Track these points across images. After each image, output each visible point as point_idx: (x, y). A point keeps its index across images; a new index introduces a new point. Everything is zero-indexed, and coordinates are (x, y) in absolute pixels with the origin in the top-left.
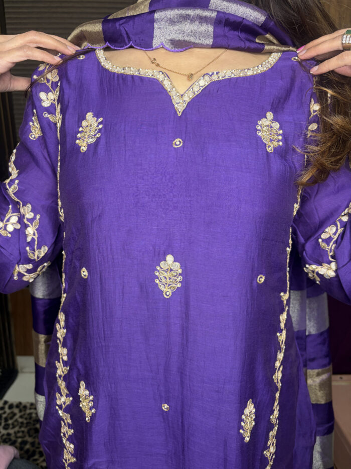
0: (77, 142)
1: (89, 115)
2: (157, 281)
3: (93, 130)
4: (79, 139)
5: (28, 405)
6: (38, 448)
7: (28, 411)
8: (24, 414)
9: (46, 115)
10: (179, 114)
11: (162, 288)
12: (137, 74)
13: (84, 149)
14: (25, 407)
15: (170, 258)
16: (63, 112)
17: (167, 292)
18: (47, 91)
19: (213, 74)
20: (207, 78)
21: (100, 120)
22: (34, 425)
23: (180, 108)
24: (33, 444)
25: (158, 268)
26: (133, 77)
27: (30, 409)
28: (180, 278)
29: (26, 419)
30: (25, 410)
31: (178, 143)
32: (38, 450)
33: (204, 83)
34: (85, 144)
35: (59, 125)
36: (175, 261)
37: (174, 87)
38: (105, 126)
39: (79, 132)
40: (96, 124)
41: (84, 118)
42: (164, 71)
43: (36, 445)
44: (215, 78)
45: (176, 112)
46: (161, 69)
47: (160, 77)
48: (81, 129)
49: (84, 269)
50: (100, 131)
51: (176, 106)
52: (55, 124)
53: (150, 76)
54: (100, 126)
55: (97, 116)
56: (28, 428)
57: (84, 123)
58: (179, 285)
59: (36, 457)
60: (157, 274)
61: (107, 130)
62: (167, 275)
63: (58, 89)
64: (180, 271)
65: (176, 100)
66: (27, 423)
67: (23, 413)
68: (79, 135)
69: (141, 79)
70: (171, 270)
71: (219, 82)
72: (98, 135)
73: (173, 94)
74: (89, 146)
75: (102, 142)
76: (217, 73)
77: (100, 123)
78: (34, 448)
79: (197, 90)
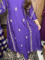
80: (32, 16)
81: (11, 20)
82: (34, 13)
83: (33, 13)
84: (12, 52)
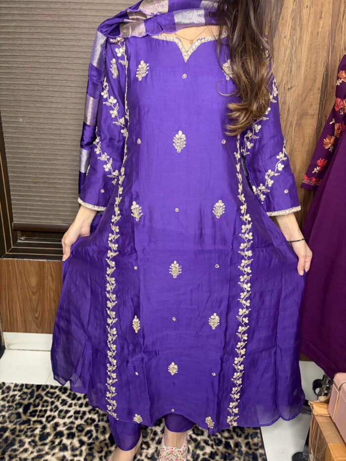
0: (137, 76)
1: (142, 62)
2: (174, 144)
3: (144, 70)
4: (138, 74)
5: (12, 386)
6: (18, 436)
7: (11, 393)
8: (7, 396)
9: (120, 61)
10: (186, 62)
11: (176, 148)
12: (165, 39)
13: (140, 79)
14: (9, 388)
15: (180, 132)
16: (128, 59)
17: (179, 150)
18: (119, 47)
19: (202, 39)
20: (199, 41)
21: (148, 65)
22: (16, 409)
23: (186, 58)
24: (13, 431)
25: (175, 138)
26: (163, 41)
27: (14, 390)
28: (185, 143)
29: (8, 402)
30: (8, 392)
31: (185, 76)
32: (18, 439)
33: (197, 44)
34: (141, 77)
35: (127, 67)
36: (183, 134)
37: (183, 47)
38: (150, 68)
39: (137, 71)
40: (146, 67)
41: (140, 64)
42: (178, 37)
43: (17, 433)
44: (203, 41)
45: (184, 61)
46: (177, 36)
47: (177, 41)
48: (138, 69)
49: (139, 139)
50: (148, 70)
51: (184, 57)
52: (125, 66)
53: (172, 41)
54: (148, 68)
55: (146, 62)
56: (10, 412)
57: (140, 66)
58: (184, 146)
59: (16, 447)
60: (174, 141)
61: (151, 70)
62: (179, 141)
63: (124, 46)
64: (185, 139)
65: (184, 54)
66: (9, 406)
67: (5, 395)
68: (137, 73)
69: (167, 42)
70: (181, 138)
71: (205, 43)
72: (147, 72)
73: (183, 51)
74: (143, 78)
75: (149, 76)
76: (204, 38)
77: (147, 67)
78: (14, 436)
79: (194, 48)
80: (270, 183)
81: (135, 206)
82: (286, 164)
83: (280, 167)
84: (76, 442)
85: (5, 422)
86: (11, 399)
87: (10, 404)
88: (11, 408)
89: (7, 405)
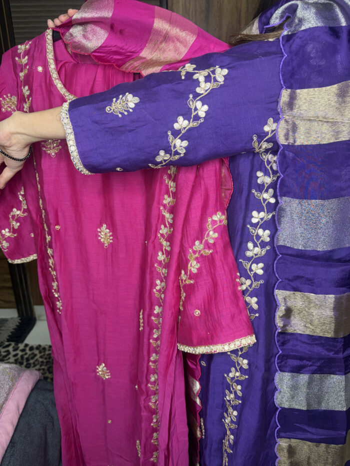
5: (47, 347)
8: (44, 355)
14: (44, 349)
27: (49, 350)
29: (46, 359)
30: (44, 352)
56: (48, 366)
66: (47, 362)
67: (42, 354)
85: (45, 373)
86: (48, 357)
87: (48, 360)
88: (49, 363)
89: (45, 361)
